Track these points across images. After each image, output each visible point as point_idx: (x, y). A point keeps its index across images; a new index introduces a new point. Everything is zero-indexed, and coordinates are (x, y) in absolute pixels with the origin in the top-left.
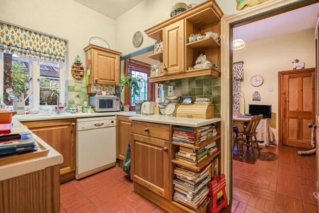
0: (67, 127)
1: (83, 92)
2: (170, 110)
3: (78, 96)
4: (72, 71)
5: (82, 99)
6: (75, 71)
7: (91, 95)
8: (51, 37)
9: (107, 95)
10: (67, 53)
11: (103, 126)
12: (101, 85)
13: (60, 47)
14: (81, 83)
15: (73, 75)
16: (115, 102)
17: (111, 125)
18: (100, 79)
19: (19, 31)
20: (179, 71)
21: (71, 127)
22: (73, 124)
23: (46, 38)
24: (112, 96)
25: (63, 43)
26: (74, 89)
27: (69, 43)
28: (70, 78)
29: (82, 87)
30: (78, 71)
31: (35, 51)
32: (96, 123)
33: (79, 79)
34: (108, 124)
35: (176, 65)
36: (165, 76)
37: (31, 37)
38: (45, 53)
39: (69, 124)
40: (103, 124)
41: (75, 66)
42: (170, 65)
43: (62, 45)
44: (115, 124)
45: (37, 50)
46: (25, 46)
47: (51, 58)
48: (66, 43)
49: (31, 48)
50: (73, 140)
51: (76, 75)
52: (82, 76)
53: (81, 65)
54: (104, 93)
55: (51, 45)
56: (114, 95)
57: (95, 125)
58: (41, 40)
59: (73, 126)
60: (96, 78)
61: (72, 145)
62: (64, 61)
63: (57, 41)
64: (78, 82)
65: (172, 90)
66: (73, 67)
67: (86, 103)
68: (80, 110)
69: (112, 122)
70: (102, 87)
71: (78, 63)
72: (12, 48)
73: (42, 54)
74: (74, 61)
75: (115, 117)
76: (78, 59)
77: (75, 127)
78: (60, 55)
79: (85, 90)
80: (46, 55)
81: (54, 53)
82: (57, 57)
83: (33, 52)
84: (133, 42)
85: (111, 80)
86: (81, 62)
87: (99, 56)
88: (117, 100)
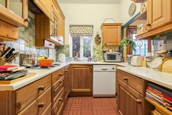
0: (89, 69)
1: (100, 51)
2: (155, 64)
3: (98, 53)
4: (95, 40)
5: (100, 55)
6: (96, 40)
7: (104, 52)
8: (86, 26)
9: (112, 52)
10: (93, 31)
11: (107, 71)
12: (109, 46)
13: (90, 29)
14: (99, 46)
15: (95, 42)
16: (117, 56)
17: (112, 70)
18: (108, 43)
19: (76, 27)
20: (164, 23)
21: (91, 69)
22: (91, 67)
23: (85, 27)
24: (116, 52)
25: (91, 27)
26: (96, 49)
27: (94, 27)
28: (94, 44)
29: (100, 48)
30: (98, 40)
31: (81, 34)
32: (103, 68)
33: (98, 44)
34: (111, 70)
35: (161, 17)
36: (148, 31)
37: (80, 28)
38: (84, 34)
39: (89, 67)
40: (107, 69)
41: (97, 37)
42: (154, 19)
43: (91, 28)
44: (115, 70)
45: (82, 33)
46: (78, 33)
47: (87, 36)
48: (93, 26)
49: (80, 33)
50: (91, 76)
51: (97, 42)
52: (100, 42)
53: (99, 36)
54: (111, 51)
55: (87, 29)
56: (118, 51)
57: (102, 69)
58: (83, 28)
59: (91, 68)
60: (106, 42)
61: (91, 78)
62: (92, 36)
63: (89, 27)
64: (98, 46)
65: (162, 44)
66: (96, 38)
67: (102, 57)
68: (98, 61)
69: (113, 69)
70: (109, 47)
71: (98, 36)
72: (74, 34)
73: (84, 35)
74: (96, 35)
75: (115, 66)
76: (98, 33)
77: (92, 69)
78: (90, 34)
79: (101, 50)
80: (85, 35)
81: (88, 33)
82: (89, 35)
83: (80, 35)
84: (129, 13)
85: (115, 42)
86: (99, 35)
87: (108, 29)
88: (119, 55)
